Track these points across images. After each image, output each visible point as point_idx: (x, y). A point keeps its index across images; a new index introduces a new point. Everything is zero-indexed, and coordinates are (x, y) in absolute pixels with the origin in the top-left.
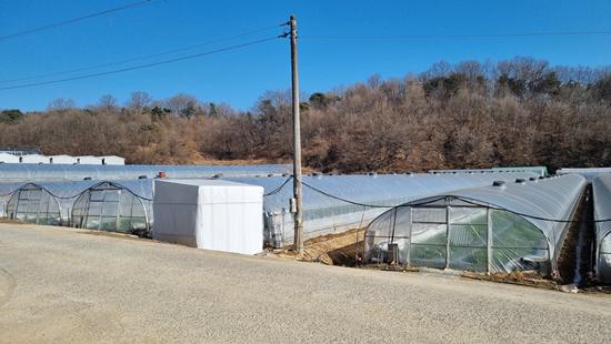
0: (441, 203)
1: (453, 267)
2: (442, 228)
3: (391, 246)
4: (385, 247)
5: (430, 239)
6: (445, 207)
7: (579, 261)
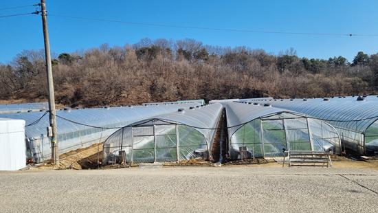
0: (150, 123)
1: (158, 161)
2: (151, 138)
3: (120, 153)
4: (117, 153)
5: (145, 145)
6: (152, 125)
7: (221, 149)
